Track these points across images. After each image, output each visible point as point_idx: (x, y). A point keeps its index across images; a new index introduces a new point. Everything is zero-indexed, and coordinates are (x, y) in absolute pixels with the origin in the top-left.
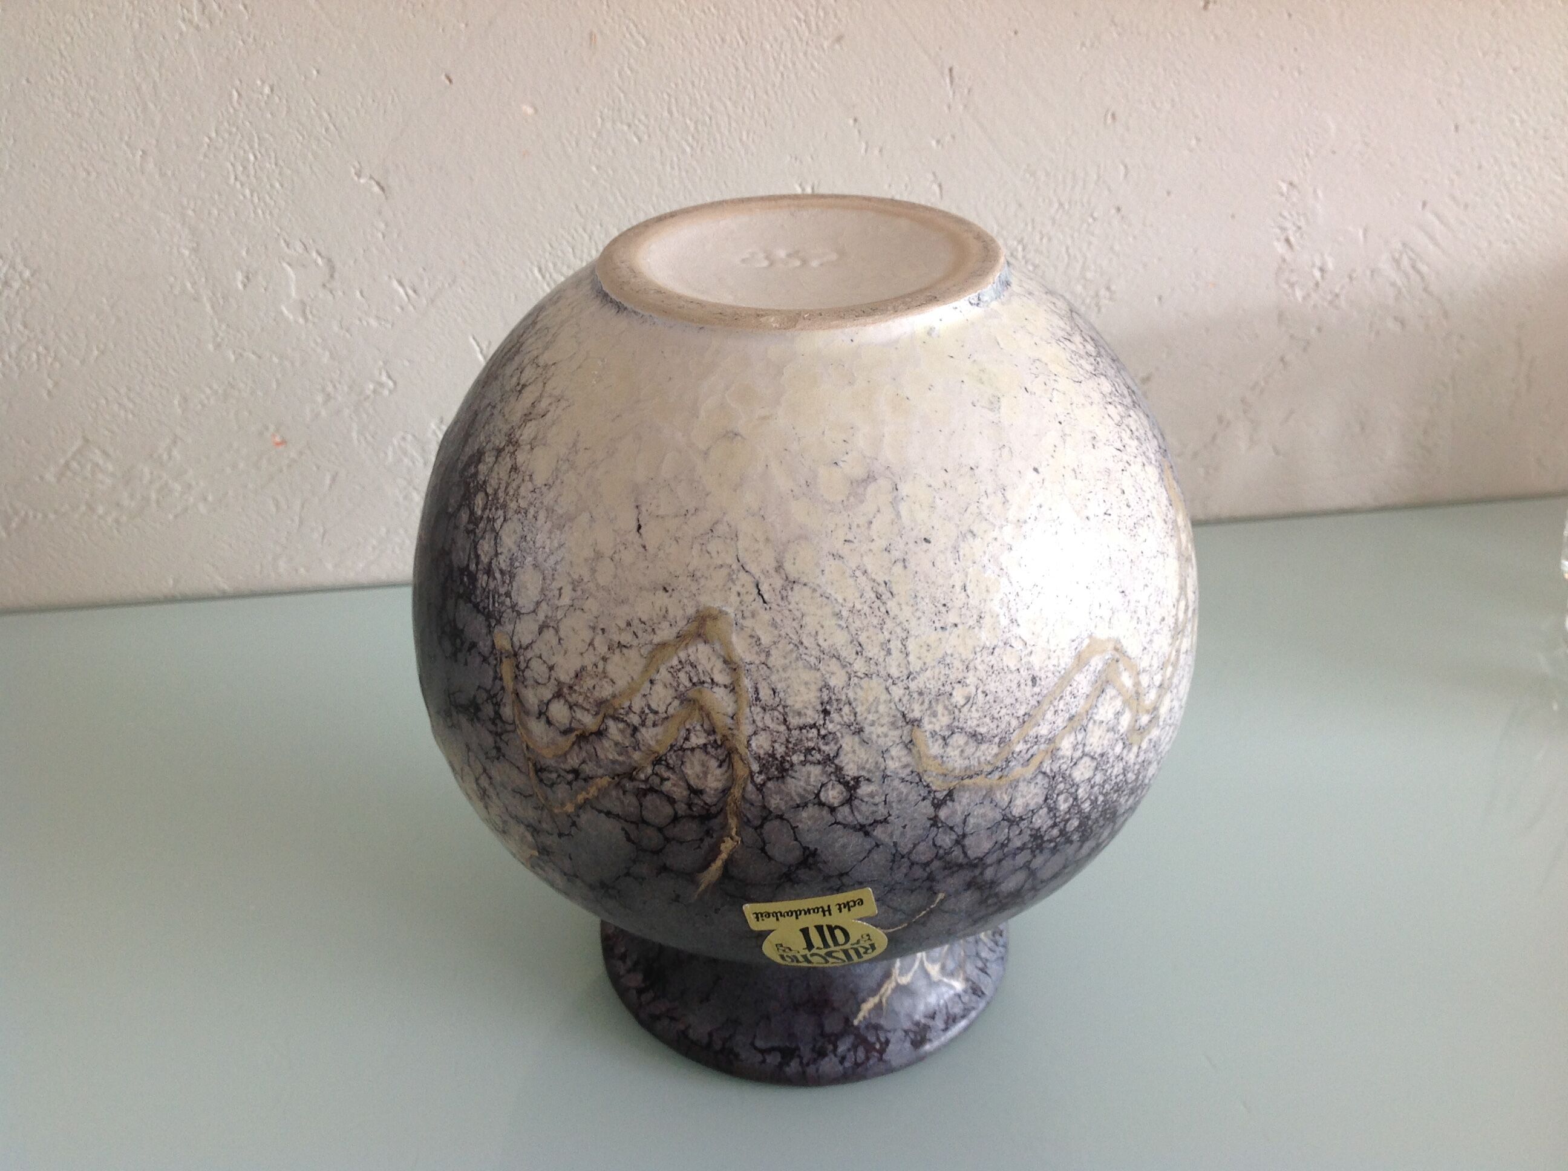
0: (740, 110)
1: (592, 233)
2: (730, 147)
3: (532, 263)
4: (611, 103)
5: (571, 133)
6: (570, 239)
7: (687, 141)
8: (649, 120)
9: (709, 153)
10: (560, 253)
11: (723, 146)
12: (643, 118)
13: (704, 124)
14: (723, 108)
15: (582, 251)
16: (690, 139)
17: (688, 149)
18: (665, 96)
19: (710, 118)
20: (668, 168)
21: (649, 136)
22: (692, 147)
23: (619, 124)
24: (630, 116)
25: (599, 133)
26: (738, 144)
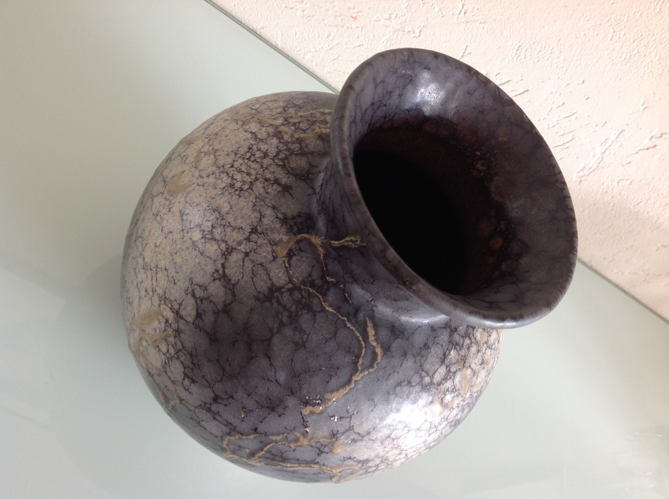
0: (658, 63)
1: (554, 52)
2: (638, 71)
3: (519, 43)
4: (618, 19)
5: (591, 15)
6: (543, 47)
7: (627, 55)
8: (623, 37)
9: (628, 66)
10: (533, 48)
11: (636, 68)
12: (622, 34)
13: (640, 56)
14: (654, 57)
15: (542, 55)
16: (629, 55)
17: (623, 58)
18: (640, 35)
19: (644, 56)
20: (608, 57)
21: (616, 42)
22: (625, 58)
23: (611, 28)
24: (619, 29)
25: (600, 24)
26: (642, 72)
